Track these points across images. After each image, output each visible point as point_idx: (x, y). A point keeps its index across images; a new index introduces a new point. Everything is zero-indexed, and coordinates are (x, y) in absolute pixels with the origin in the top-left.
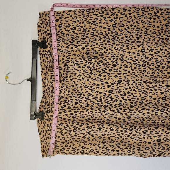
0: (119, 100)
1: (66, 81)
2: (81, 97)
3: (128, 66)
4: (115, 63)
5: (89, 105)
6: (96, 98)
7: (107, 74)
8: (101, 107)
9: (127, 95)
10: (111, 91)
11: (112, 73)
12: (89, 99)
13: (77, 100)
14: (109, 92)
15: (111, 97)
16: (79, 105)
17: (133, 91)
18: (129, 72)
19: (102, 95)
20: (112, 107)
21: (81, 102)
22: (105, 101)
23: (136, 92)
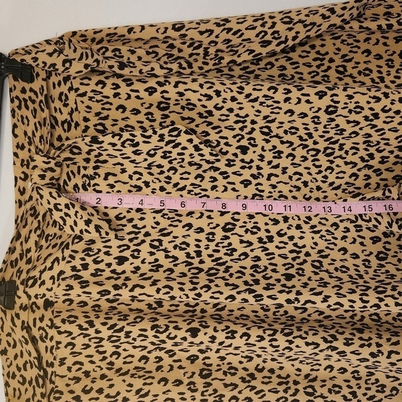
0: (252, 255)
1: (94, 190)
2: (137, 238)
3: (282, 152)
4: (244, 142)
5: (162, 266)
6: (184, 246)
7: (221, 173)
8: (198, 273)
9: (277, 239)
10: (230, 226)
11: (234, 173)
12: (161, 248)
13: (124, 250)
14: (224, 229)
15: (230, 244)
16: (131, 264)
17: (293, 228)
18: (284, 170)
19: (202, 236)
20: (231, 275)
21: (137, 258)
22: (210, 256)
23: (303, 235)
